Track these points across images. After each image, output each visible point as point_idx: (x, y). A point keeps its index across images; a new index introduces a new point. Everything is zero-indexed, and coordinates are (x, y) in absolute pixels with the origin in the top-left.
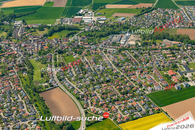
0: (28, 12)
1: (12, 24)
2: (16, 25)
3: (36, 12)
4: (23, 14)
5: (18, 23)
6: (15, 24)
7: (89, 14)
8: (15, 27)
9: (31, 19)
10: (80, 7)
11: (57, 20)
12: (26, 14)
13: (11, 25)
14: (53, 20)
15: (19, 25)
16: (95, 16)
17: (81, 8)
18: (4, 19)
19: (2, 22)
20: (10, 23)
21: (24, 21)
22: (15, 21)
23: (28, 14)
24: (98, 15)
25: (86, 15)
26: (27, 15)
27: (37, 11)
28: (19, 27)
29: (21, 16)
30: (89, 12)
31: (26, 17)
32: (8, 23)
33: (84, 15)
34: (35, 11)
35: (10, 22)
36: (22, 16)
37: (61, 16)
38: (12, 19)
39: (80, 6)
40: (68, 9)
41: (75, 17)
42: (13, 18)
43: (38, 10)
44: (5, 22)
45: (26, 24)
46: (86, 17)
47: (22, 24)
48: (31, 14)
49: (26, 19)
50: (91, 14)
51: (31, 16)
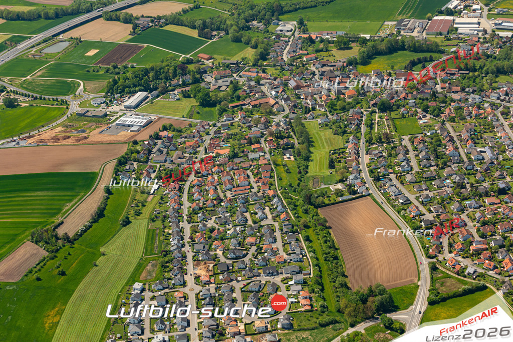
1: (271, 28)
2: (281, 31)
4: (302, 5)
5: (287, 26)
6: (279, 28)
7: (474, 10)
8: (278, 36)
9: (321, 19)
11: (386, 23)
12: (309, 5)
13: (268, 32)
14: (375, 24)
15: (288, 31)
16: (489, 17)
18: (253, 15)
19: (247, 21)
20: (265, 25)
21: (301, 23)
22: (280, 23)
23: (315, 6)
24: (498, 14)
25: (465, 13)
26: (311, 7)
28: (287, 36)
29: (296, 10)
30: (475, 7)
31: (309, 13)
32: (261, 26)
33: (460, 14)
35: (268, 23)
36: (299, 8)
37: (399, 14)
38: (273, 15)
41: (436, 18)
42: (276, 14)
44: (255, 23)
45: (307, 31)
46: (463, 17)
47: (297, 29)
48: (323, 5)
49: (308, 18)
50: (480, 11)
51: (322, 11)
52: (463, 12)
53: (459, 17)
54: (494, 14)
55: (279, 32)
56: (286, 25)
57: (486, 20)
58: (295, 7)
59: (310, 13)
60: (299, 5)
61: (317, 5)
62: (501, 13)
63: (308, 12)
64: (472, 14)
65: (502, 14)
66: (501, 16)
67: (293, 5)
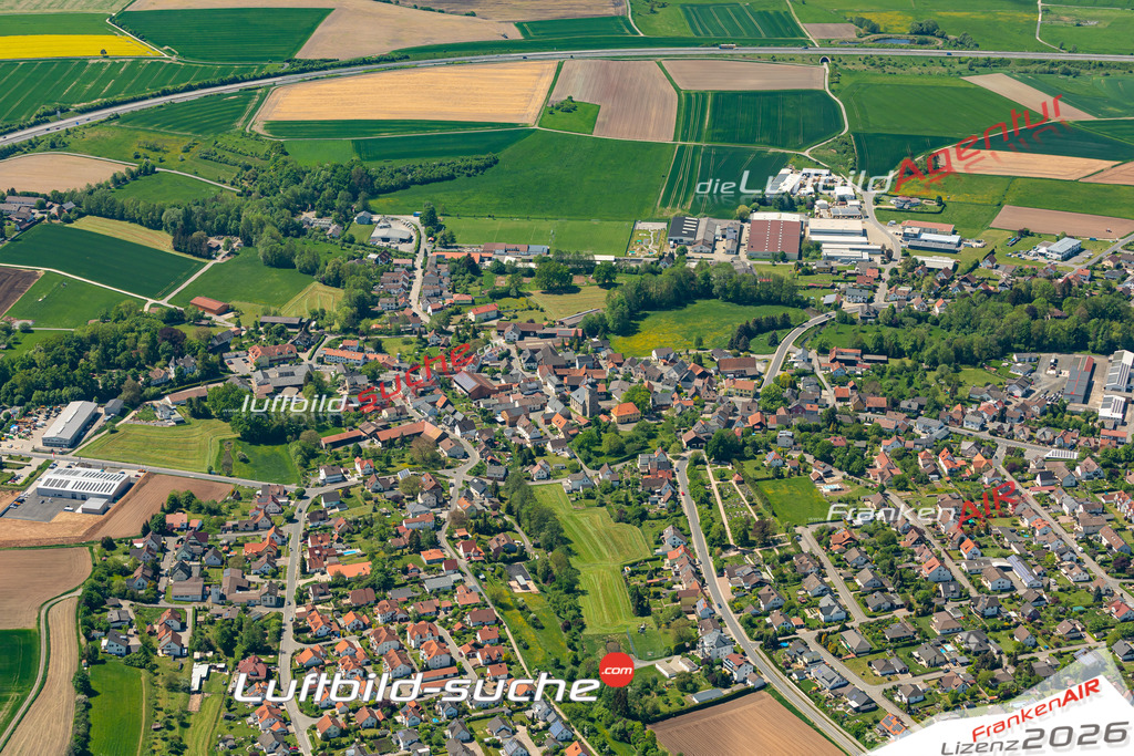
0: (445, 160)
1: (355, 229)
2: (385, 239)
3: (496, 162)
4: (418, 174)
5: (398, 227)
6: (378, 233)
7: (843, 200)
8: (385, 255)
9: (478, 211)
10: (772, 150)
11: (640, 226)
12: (436, 174)
13: (352, 240)
14: (611, 228)
15: (402, 241)
16: (883, 216)
17: (782, 161)
18: (304, 197)
19: (295, 213)
20: (340, 223)
21: (431, 221)
22: (376, 218)
23: (452, 177)
24: (900, 209)
25: (821, 207)
26: (441, 179)
27: (501, 156)
28: (404, 255)
29: (405, 186)
30: (839, 191)
31: (442, 197)
32: (329, 224)
33: (811, 207)
34: (490, 155)
35: (344, 219)
36: (413, 182)
37: (665, 203)
38: (355, 199)
39: (772, 144)
40: (699, 158)
41: (757, 216)
42: (362, 195)
43: (508, 150)
44: (309, 216)
45: (453, 241)
46: (821, 217)
47: (424, 236)
48: (469, 175)
49: (444, 208)
50: (857, 203)
51: (471, 191)
52: (818, 202)
53: (812, 216)
54: (891, 210)
55: (380, 243)
56: (392, 223)
57: (877, 226)
58: (403, 177)
59: (441, 195)
60: (411, 172)
61: (456, 174)
62: (906, 207)
63: (438, 192)
64: (839, 209)
65: (908, 211)
66: (908, 215)
67: (398, 174)
